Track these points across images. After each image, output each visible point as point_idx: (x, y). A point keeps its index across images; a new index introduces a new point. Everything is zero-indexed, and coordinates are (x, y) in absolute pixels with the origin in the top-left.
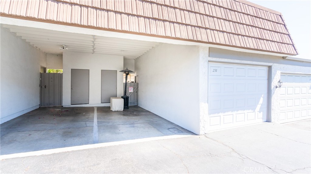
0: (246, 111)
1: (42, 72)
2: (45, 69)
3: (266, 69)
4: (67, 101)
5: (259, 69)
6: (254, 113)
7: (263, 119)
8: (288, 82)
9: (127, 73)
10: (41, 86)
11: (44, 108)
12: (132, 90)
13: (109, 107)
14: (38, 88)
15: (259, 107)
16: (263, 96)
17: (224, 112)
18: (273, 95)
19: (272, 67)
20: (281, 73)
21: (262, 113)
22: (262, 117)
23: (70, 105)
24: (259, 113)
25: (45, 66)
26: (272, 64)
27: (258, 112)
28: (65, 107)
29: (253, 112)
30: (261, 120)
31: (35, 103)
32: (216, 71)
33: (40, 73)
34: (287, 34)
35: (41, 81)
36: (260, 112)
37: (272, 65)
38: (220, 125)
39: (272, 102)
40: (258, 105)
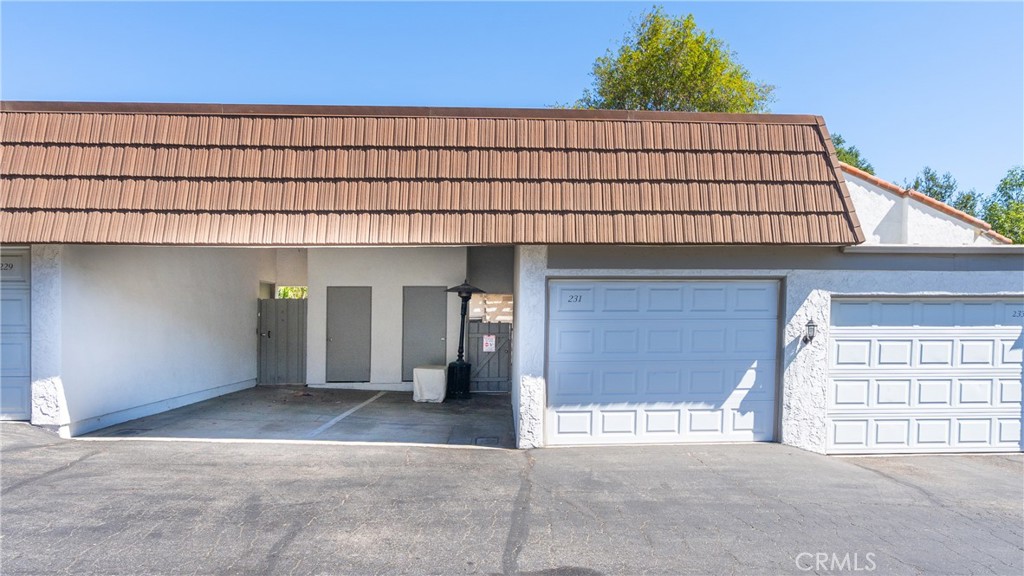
0: (681, 406)
1: (264, 296)
2: (272, 288)
3: (771, 287)
4: (316, 374)
5: (740, 289)
6: (719, 413)
7: (755, 432)
8: (879, 325)
9: (464, 295)
10: (259, 332)
11: (268, 388)
12: (494, 346)
13: (411, 393)
14: (253, 338)
15: (737, 397)
16: (755, 365)
17: (604, 403)
18: (789, 362)
19: (788, 281)
20: (832, 296)
21: (750, 416)
22: (752, 427)
23: (324, 382)
24: (738, 414)
25: (271, 280)
26: (786, 271)
27: (735, 412)
28: (313, 389)
29: (712, 410)
30: (748, 437)
31: (245, 373)
32: (579, 299)
33: (259, 300)
34: (829, 183)
35: (260, 320)
36: (743, 410)
37: (784, 275)
38: (591, 433)
39: (786, 385)
40: (735, 392)
